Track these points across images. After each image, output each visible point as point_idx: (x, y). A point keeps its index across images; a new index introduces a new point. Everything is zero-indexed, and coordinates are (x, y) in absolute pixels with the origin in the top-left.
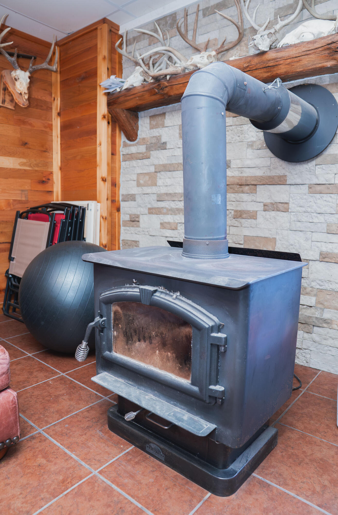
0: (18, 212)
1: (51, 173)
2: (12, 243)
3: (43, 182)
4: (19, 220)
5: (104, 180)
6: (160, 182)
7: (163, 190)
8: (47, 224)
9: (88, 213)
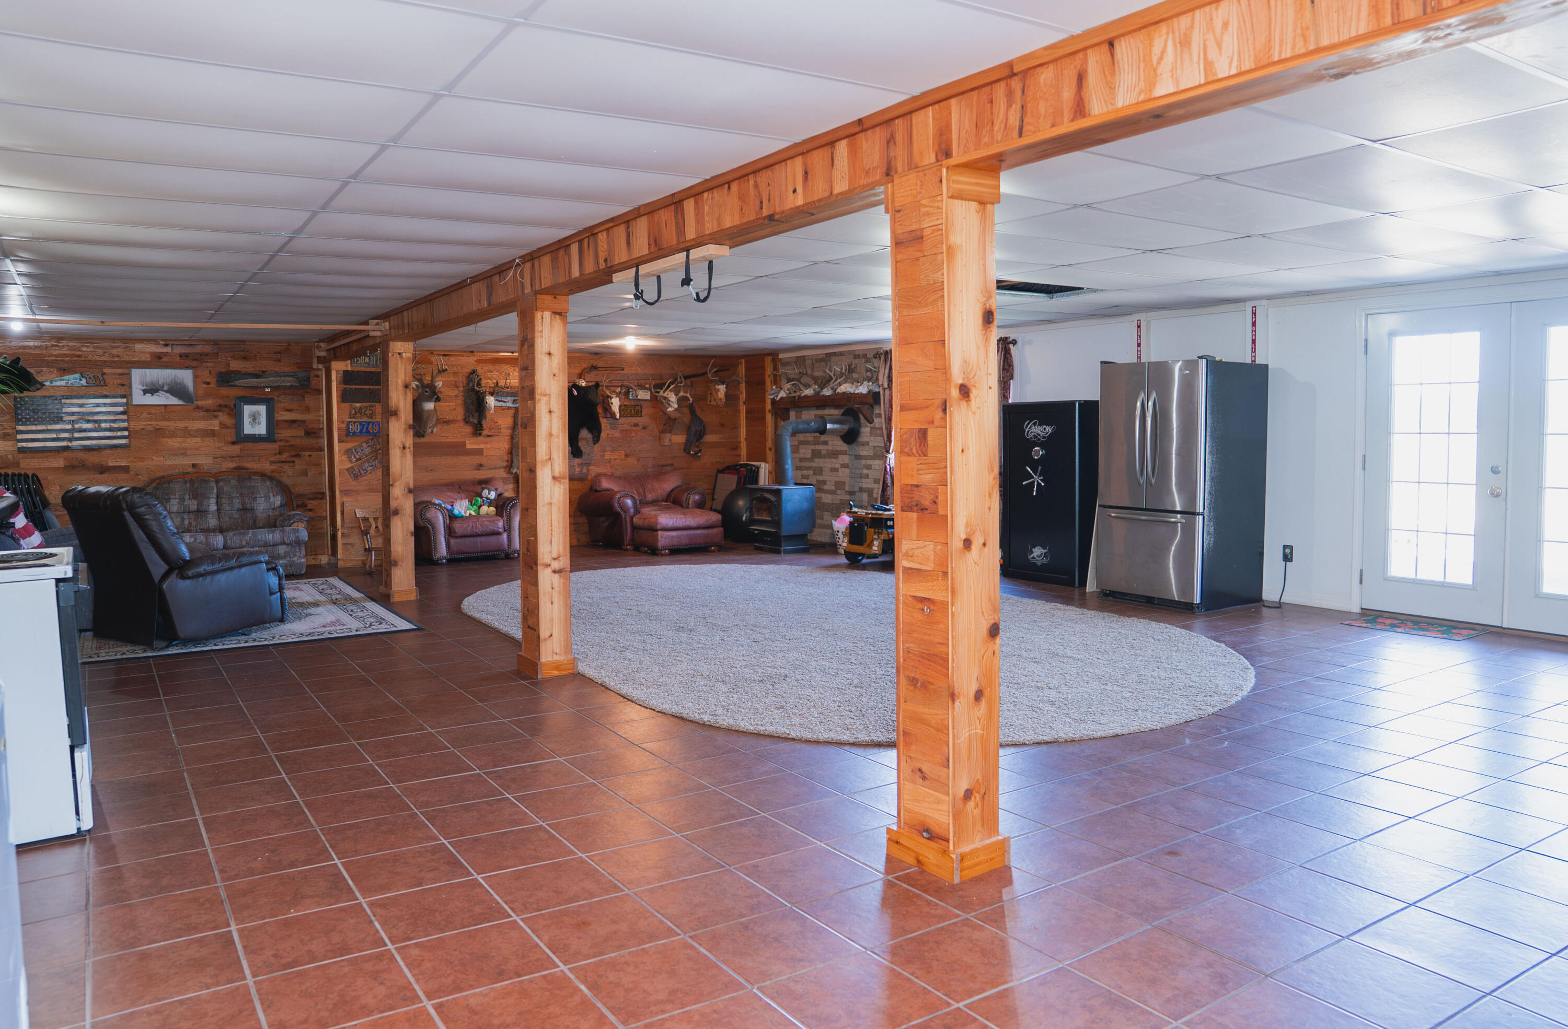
0: (718, 469)
1: (740, 442)
2: (714, 489)
3: (734, 449)
4: (719, 474)
5: (770, 449)
6: (801, 450)
7: (802, 456)
8: (736, 477)
9: (761, 469)
